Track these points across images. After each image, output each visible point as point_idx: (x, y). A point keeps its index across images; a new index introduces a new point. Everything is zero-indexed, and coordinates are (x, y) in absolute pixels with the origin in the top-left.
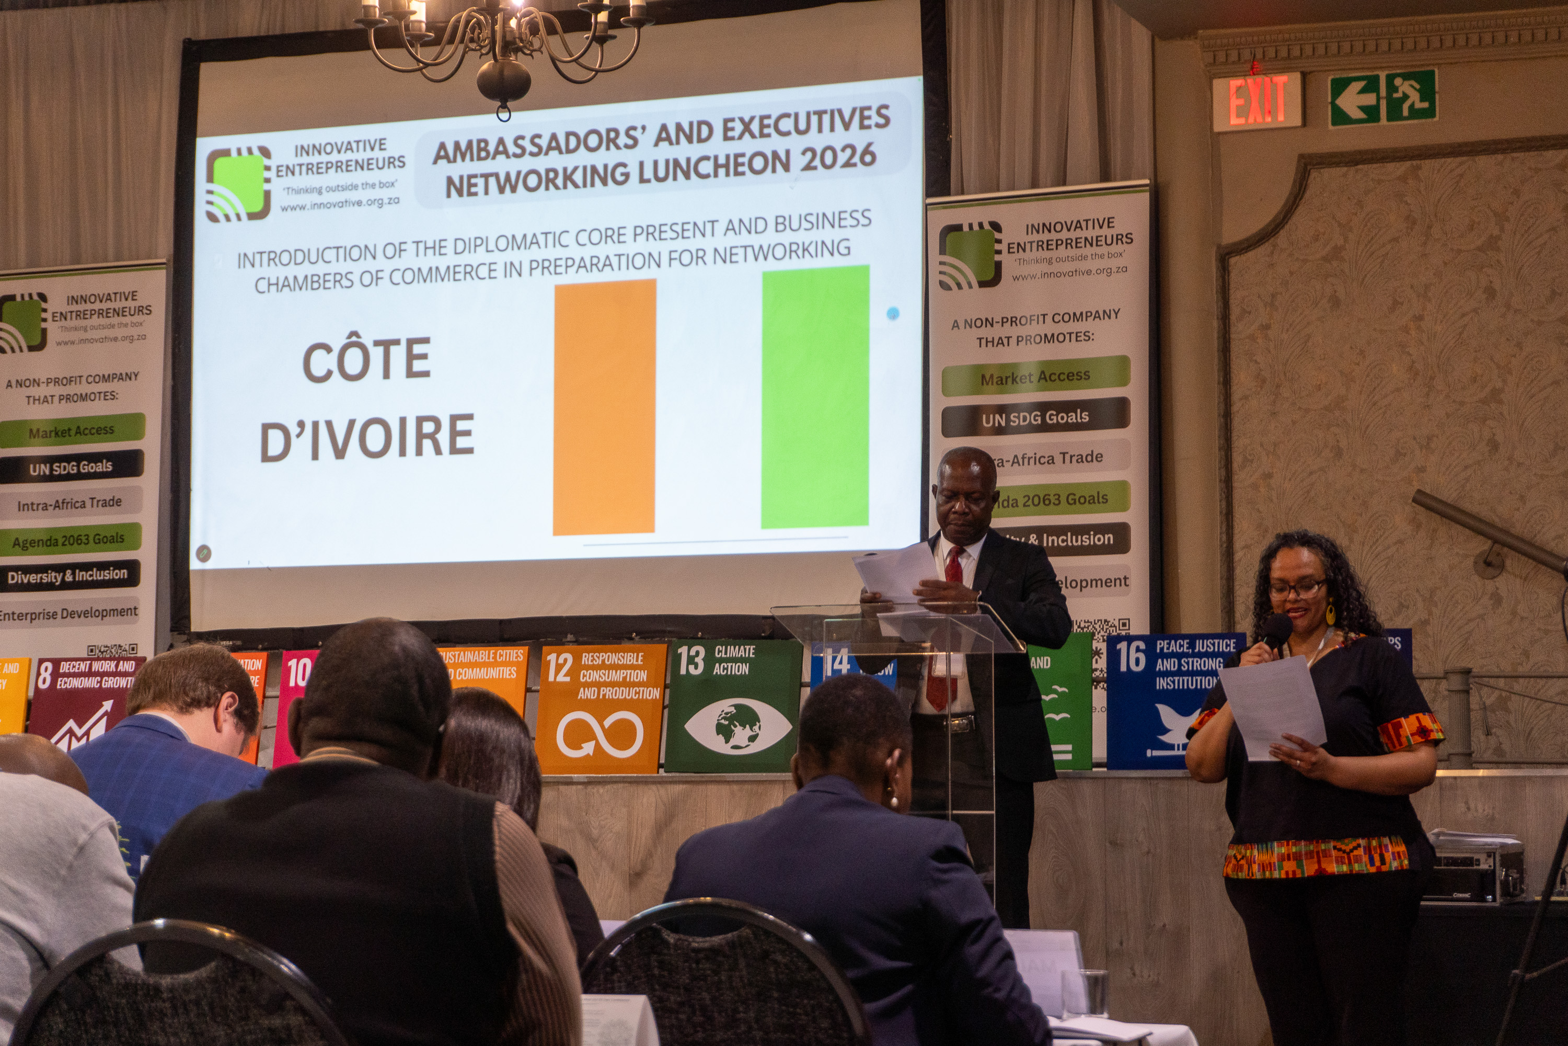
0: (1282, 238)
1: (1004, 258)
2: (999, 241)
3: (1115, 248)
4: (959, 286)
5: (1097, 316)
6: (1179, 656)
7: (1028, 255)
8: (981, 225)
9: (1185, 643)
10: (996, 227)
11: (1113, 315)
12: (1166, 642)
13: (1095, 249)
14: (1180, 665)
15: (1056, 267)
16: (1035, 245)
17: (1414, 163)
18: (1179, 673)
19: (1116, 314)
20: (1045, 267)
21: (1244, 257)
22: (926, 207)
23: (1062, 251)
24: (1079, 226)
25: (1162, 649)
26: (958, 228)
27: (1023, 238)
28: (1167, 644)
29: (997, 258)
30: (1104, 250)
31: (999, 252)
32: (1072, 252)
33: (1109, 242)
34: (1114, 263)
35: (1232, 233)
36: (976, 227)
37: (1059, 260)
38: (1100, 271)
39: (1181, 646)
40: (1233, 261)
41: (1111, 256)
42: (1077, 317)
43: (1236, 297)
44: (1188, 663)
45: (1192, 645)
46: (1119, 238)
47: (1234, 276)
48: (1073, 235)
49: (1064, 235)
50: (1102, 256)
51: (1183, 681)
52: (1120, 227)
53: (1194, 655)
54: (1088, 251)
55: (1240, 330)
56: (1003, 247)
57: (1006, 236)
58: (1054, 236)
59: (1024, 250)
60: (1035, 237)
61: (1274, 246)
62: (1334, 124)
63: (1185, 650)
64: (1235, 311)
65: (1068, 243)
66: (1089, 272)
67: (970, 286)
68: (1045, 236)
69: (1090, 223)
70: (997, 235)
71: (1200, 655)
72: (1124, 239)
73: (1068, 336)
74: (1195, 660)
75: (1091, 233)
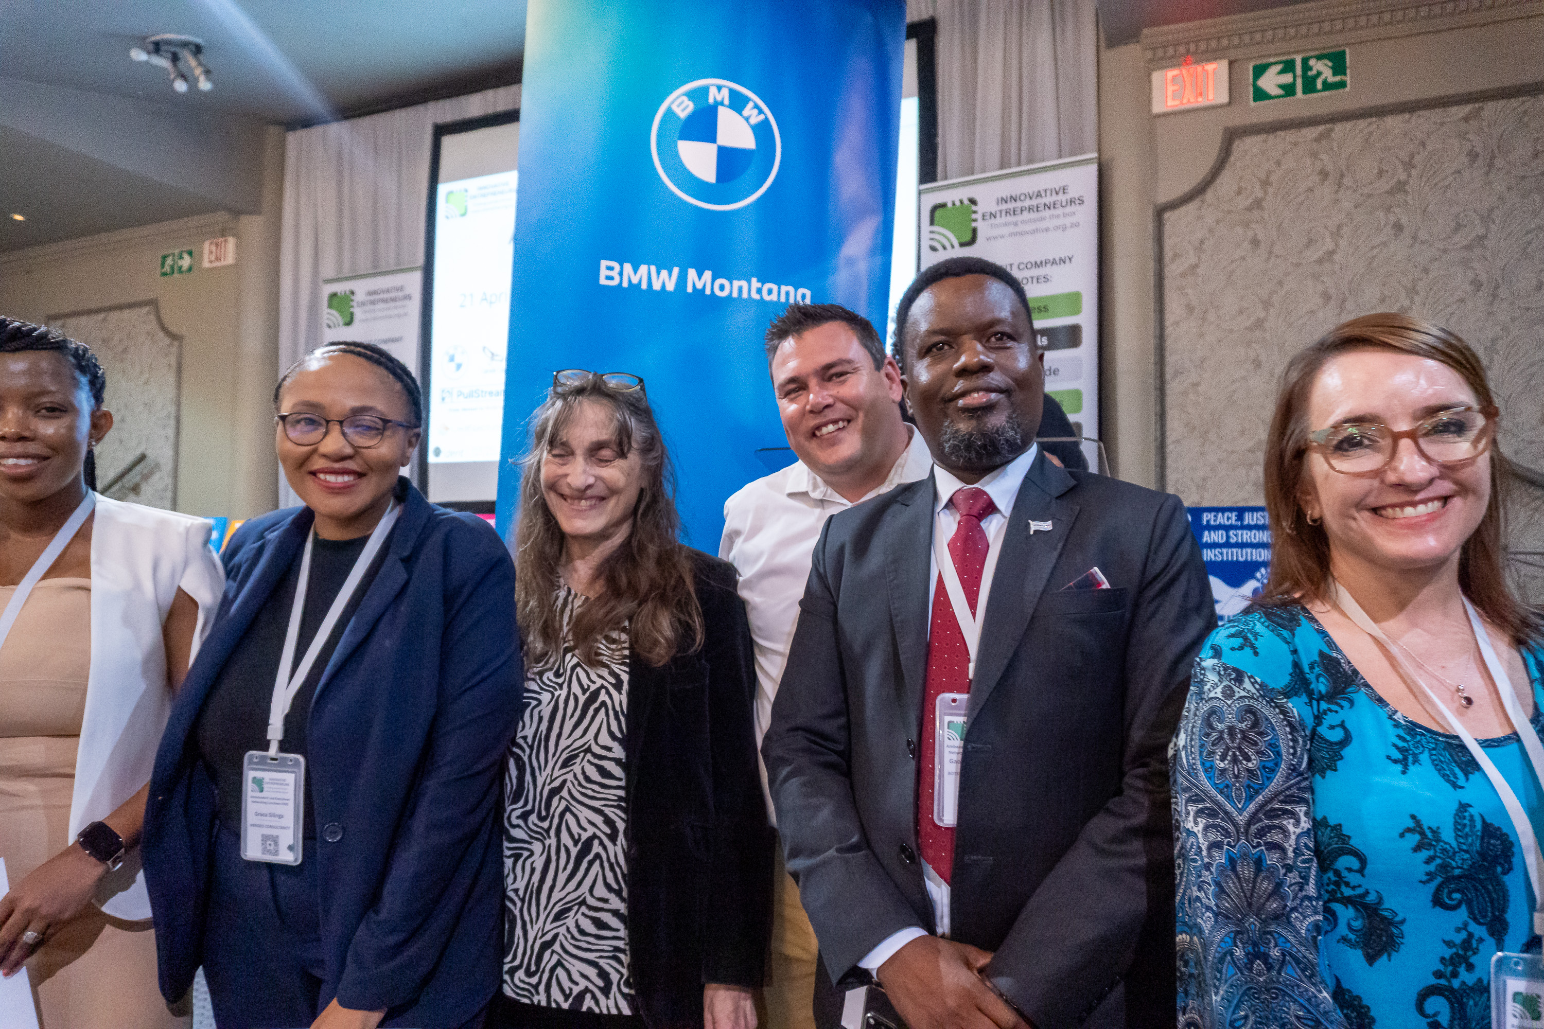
0: (1209, 195)
1: (980, 225)
2: (975, 212)
3: (1069, 209)
4: (944, 248)
5: (1054, 262)
6: (1227, 528)
7: (999, 220)
8: (961, 202)
9: (1233, 515)
10: (973, 202)
11: (1067, 261)
12: (1213, 514)
13: (1052, 212)
14: (1228, 537)
15: (1021, 228)
16: (1004, 213)
17: (1328, 126)
18: (1227, 545)
19: (1070, 259)
20: (1012, 229)
21: (1177, 212)
22: (920, 193)
23: (1026, 215)
24: (1039, 195)
25: (1208, 521)
26: (944, 206)
27: (994, 208)
28: (1215, 516)
29: (974, 224)
30: (1060, 211)
31: (975, 220)
32: (1033, 215)
33: (1064, 204)
34: (1068, 221)
35: (1166, 193)
36: (958, 203)
37: (1023, 222)
38: (1057, 228)
39: (1228, 518)
40: (1167, 215)
41: (1065, 215)
42: (1037, 265)
43: (1168, 243)
44: (1236, 535)
45: (1240, 518)
46: (1072, 202)
47: (1168, 227)
48: (1034, 202)
49: (1028, 203)
50: (1058, 216)
51: (1232, 553)
52: (1072, 193)
53: (1243, 527)
54: (1047, 213)
55: (1172, 270)
56: (978, 216)
57: (981, 208)
58: (1019, 204)
59: (995, 217)
60: (1004, 206)
61: (1203, 202)
62: (1255, 100)
63: (1234, 523)
64: (1168, 255)
65: (1030, 209)
66: (1047, 230)
67: (953, 247)
68: (1011, 205)
69: (1048, 193)
70: (974, 208)
71: (1250, 527)
72: (1077, 202)
73: (1030, 280)
74: (1245, 532)
75: (1048, 200)
